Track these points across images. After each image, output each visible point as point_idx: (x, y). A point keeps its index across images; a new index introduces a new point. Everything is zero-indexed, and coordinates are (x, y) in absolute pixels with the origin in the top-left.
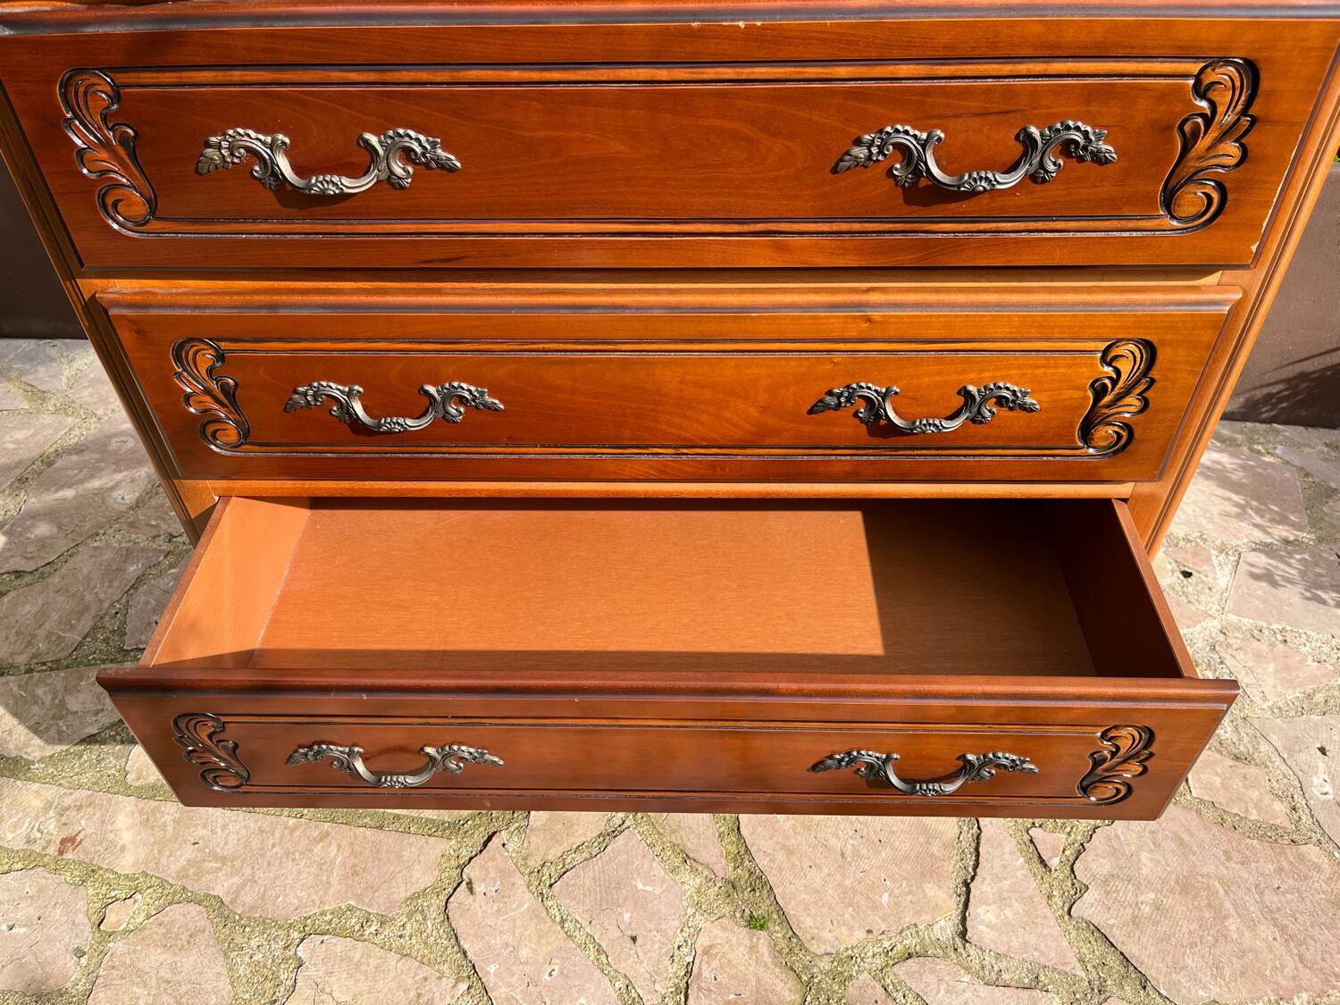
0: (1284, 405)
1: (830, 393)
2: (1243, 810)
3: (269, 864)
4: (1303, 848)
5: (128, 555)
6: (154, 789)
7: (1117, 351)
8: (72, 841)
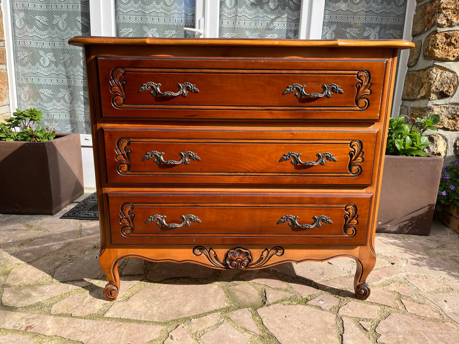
0: (410, 228)
1: (284, 155)
2: (425, 315)
3: (100, 333)
4: (447, 323)
5: (56, 260)
6: (60, 315)
7: (353, 144)
8: (30, 327)
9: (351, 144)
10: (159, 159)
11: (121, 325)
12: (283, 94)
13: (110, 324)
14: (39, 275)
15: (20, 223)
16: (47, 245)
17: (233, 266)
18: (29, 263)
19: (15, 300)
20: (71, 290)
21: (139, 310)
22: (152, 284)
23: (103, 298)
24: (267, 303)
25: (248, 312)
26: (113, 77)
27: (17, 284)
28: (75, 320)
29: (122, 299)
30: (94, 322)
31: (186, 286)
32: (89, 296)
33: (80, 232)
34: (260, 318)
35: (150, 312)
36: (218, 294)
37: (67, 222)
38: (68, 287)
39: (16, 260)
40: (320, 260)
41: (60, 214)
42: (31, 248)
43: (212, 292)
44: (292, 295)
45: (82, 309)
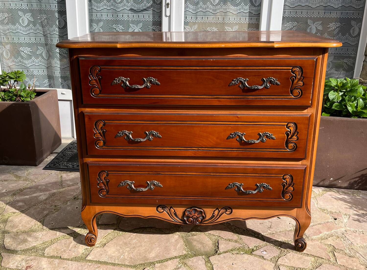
0: (360, 184)
1: (231, 134)
2: (352, 267)
5: (44, 209)
6: (52, 257)
7: (289, 125)
8: (30, 267)
9: (287, 125)
10: (128, 137)
11: (100, 267)
12: (229, 86)
13: (91, 265)
14: (32, 223)
15: (10, 174)
16: (35, 195)
17: (189, 221)
18: (22, 212)
19: (15, 244)
20: (59, 236)
21: (113, 255)
22: (124, 233)
23: (84, 244)
24: (218, 252)
25: (202, 259)
26: (91, 72)
27: (14, 230)
28: (64, 261)
29: (99, 245)
30: (79, 264)
31: (152, 235)
32: (73, 241)
33: (61, 184)
34: (211, 264)
35: (122, 257)
36: (179, 243)
37: (50, 173)
38: (56, 234)
39: (11, 210)
40: (263, 218)
41: (43, 165)
42: (22, 197)
43: (173, 241)
44: (241, 245)
45: (69, 253)
